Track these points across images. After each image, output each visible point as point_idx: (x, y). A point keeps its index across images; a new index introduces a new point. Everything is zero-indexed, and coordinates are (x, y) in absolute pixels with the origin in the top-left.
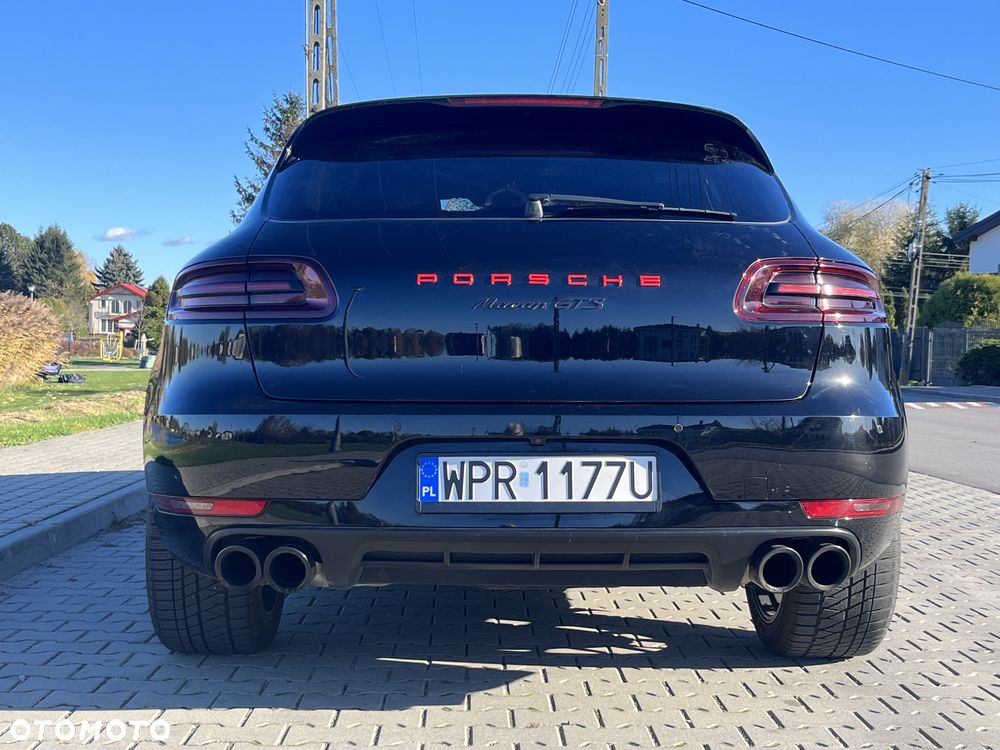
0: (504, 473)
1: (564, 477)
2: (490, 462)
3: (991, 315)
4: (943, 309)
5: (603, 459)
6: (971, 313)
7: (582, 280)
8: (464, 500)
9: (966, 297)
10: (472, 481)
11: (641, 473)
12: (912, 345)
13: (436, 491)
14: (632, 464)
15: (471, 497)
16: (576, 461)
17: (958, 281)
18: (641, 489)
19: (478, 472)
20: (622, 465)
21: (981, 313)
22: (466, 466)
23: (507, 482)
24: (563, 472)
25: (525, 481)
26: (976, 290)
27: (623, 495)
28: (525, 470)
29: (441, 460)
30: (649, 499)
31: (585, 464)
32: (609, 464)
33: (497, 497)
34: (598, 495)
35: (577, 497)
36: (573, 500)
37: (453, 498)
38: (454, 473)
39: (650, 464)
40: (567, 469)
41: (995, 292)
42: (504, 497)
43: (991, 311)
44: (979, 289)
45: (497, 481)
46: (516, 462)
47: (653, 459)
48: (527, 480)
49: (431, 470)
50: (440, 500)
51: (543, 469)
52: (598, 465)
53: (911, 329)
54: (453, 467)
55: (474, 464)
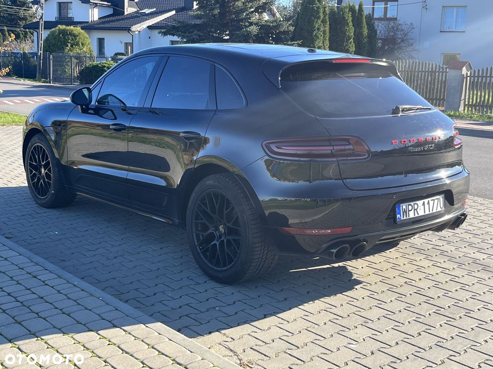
0: (416, 207)
1: (423, 207)
2: (412, 204)
3: (77, 47)
4: (54, 43)
6: (68, 46)
8: (408, 218)
9: (64, 38)
11: (442, 200)
12: (42, 61)
13: (401, 216)
14: (440, 198)
15: (409, 216)
17: (59, 30)
18: (442, 206)
19: (410, 208)
20: (438, 199)
21: (72, 46)
22: (407, 206)
25: (420, 209)
26: (69, 35)
28: (420, 205)
29: (401, 205)
30: (443, 208)
31: (432, 200)
32: (436, 199)
33: (415, 215)
34: (435, 210)
35: (431, 212)
37: (405, 218)
39: (443, 197)
40: (428, 203)
41: (78, 36)
43: (76, 45)
44: (70, 34)
45: (415, 209)
46: (418, 202)
47: (443, 195)
49: (399, 209)
50: (402, 219)
51: (424, 204)
52: (434, 200)
53: (41, 53)
54: (404, 207)
55: (409, 205)
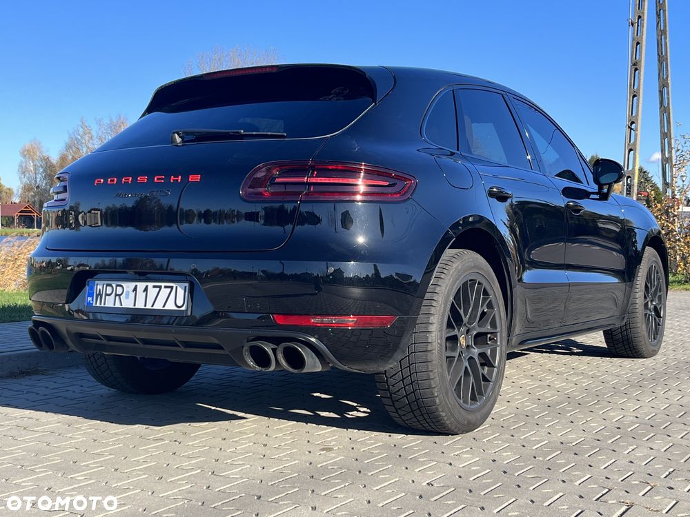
0: (119, 290)
1: (144, 294)
2: (114, 284)
5: (163, 284)
7: (162, 179)
8: (102, 305)
10: (106, 295)
11: (181, 292)
13: (92, 300)
14: (177, 287)
15: (105, 304)
16: (150, 285)
18: (180, 303)
19: (109, 290)
20: (172, 288)
22: (105, 286)
23: (119, 295)
24: (144, 291)
25: (127, 297)
27: (170, 306)
28: (128, 289)
29: (96, 282)
30: (183, 308)
31: (154, 287)
32: (166, 287)
33: (115, 305)
34: (158, 306)
35: (149, 306)
36: (147, 307)
37: (98, 305)
38: (100, 290)
39: (186, 287)
40: (146, 290)
42: (118, 305)
45: (116, 295)
46: (124, 285)
47: (187, 285)
48: (128, 295)
49: (92, 288)
50: (94, 305)
51: (135, 289)
52: (160, 287)
54: (100, 287)
55: (108, 285)
